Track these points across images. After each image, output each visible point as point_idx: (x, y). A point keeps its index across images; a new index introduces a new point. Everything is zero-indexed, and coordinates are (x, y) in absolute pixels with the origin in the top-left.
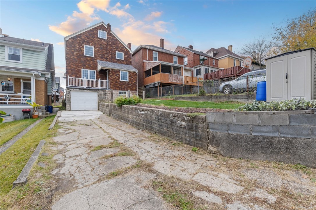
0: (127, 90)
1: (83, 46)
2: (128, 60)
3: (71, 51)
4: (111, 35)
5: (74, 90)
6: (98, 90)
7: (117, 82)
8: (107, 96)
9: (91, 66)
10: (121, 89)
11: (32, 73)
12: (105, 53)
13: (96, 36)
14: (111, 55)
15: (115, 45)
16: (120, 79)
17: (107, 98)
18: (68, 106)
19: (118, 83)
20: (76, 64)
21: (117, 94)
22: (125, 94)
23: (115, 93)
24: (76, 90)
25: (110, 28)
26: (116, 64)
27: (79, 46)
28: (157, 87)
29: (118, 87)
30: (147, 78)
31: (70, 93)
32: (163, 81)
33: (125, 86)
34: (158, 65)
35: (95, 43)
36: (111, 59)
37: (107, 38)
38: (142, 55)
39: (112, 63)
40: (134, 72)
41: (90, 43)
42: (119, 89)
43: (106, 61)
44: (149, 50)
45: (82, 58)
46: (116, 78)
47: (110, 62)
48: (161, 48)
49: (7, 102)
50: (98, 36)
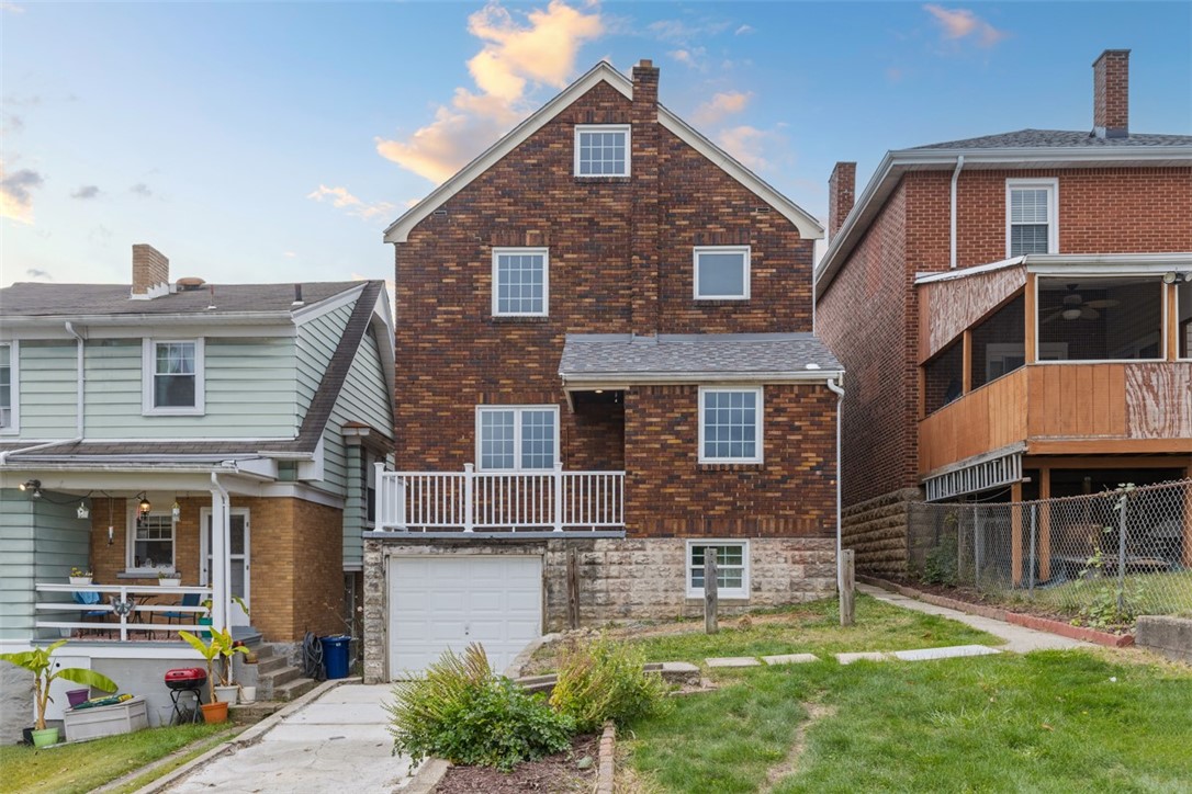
0: (752, 531)
1: (483, 261)
2: (783, 295)
3: (423, 305)
4: (660, 134)
5: (406, 550)
6: (544, 542)
7: (672, 479)
8: (600, 584)
9: (529, 382)
10: (702, 527)
11: (208, 470)
12: (615, 277)
13: (559, 171)
14: (655, 280)
15: (687, 200)
16: (695, 450)
17: (601, 597)
18: (374, 650)
19: (685, 484)
20: (447, 378)
21: (674, 568)
22: (739, 560)
23: (659, 559)
24: (416, 549)
25: (655, 89)
26: (687, 340)
27: (465, 264)
28: (1003, 494)
29: (684, 513)
30: (935, 417)
31: (384, 573)
32: (1055, 442)
33: (733, 504)
34: (1011, 290)
35: (555, 223)
36: (660, 312)
37: (634, 169)
38: (902, 234)
39: (666, 337)
40: (809, 387)
41: (522, 231)
42: (692, 531)
43: (622, 330)
44: (969, 174)
45: (480, 336)
46: (665, 446)
47: (648, 332)
48: (1102, 132)
49: (123, 626)
50: (572, 172)
